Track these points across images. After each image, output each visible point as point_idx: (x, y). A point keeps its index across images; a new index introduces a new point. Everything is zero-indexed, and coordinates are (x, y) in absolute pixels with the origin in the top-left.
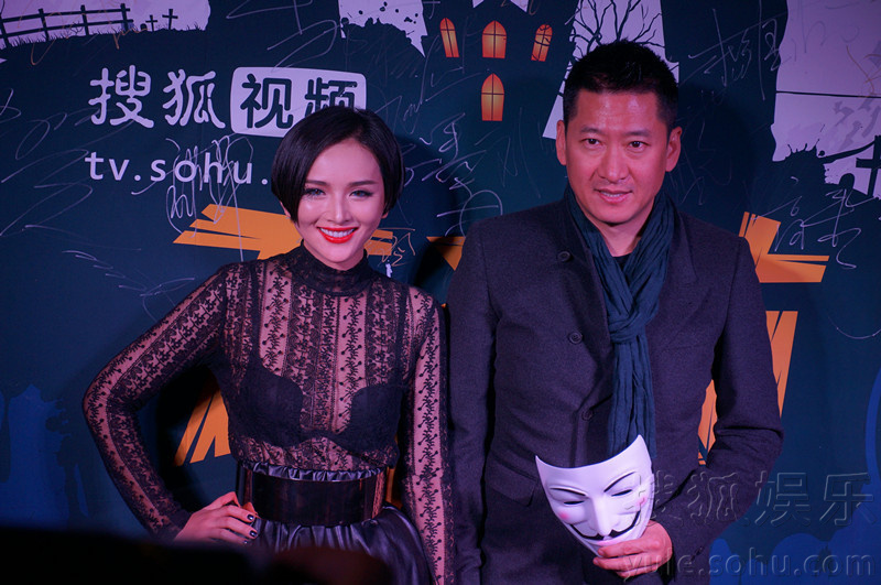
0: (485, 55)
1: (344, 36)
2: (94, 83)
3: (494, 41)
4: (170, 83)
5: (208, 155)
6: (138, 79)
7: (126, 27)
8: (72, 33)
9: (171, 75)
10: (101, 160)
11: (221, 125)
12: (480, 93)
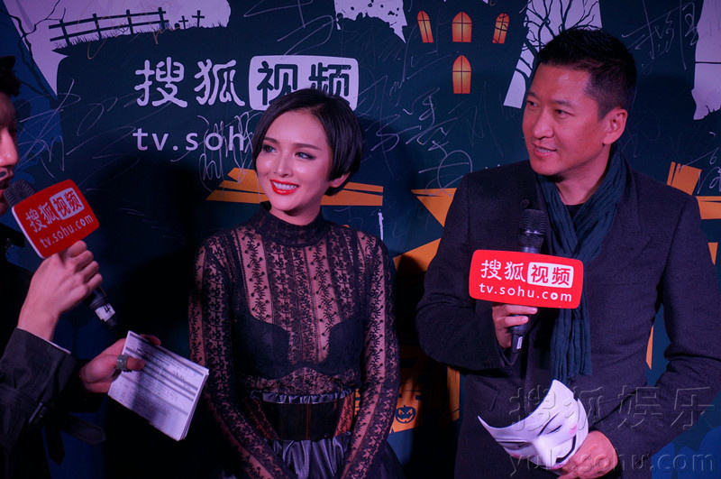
0: (454, 40)
1: (339, 28)
2: (138, 72)
3: (462, 29)
4: (200, 70)
5: (232, 128)
6: (174, 68)
7: (163, 26)
8: (120, 32)
9: (201, 64)
10: (146, 135)
11: (242, 103)
12: (451, 72)
